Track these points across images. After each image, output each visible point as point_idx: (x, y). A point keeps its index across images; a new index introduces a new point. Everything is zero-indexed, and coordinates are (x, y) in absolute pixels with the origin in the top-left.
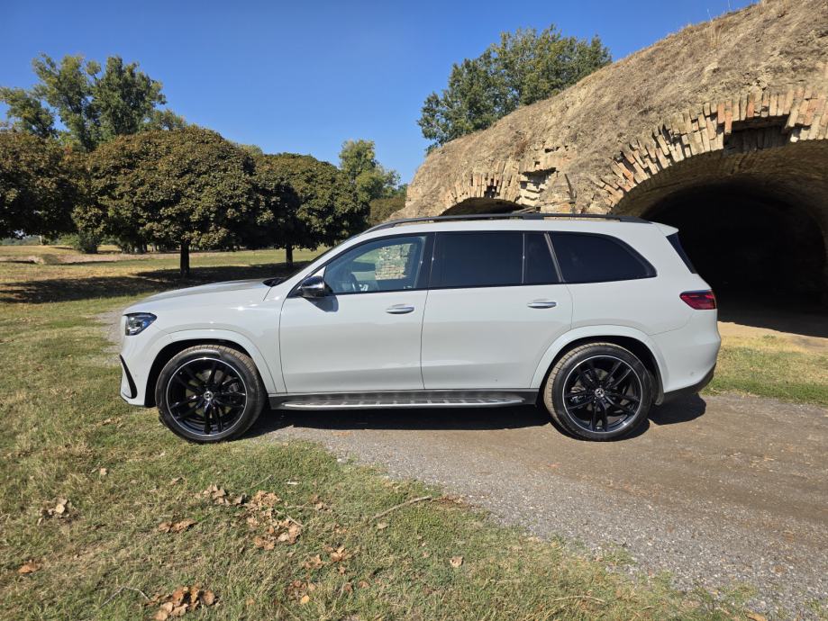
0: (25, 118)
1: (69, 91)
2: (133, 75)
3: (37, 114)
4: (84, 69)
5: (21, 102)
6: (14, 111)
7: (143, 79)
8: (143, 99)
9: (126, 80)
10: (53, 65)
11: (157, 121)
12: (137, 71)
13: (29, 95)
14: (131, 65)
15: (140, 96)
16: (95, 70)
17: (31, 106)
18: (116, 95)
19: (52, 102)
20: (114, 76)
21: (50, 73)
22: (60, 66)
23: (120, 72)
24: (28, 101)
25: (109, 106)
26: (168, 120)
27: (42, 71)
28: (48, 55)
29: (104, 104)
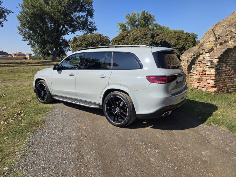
0: (123, 30)
1: (132, 22)
2: (147, 14)
3: (125, 28)
4: (136, 15)
5: (122, 25)
6: (121, 28)
7: (150, 15)
8: (149, 21)
9: (145, 16)
10: (129, 15)
11: (153, 26)
12: (148, 13)
13: (124, 24)
14: (147, 12)
15: (148, 20)
16: (139, 15)
17: (124, 26)
18: (142, 20)
19: (128, 25)
20: (142, 16)
21: (129, 17)
22: (131, 15)
23: (144, 14)
24: (124, 25)
25: (140, 24)
26: (156, 26)
27: (127, 17)
28: (129, 13)
29: (139, 23)
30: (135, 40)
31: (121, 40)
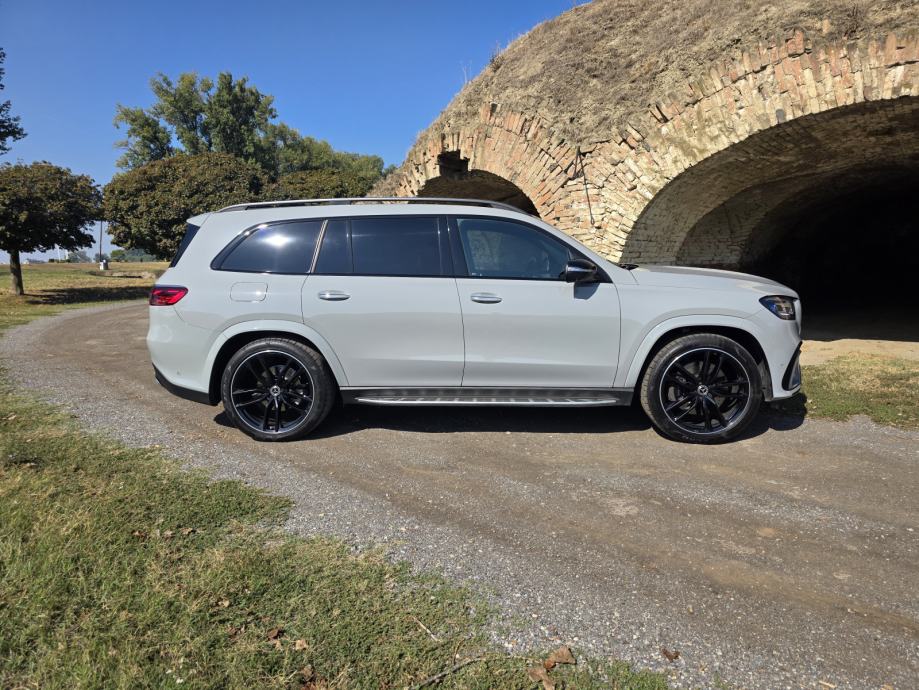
0: (144, 137)
1: (185, 109)
2: (242, 90)
3: (155, 133)
4: (199, 86)
5: (141, 121)
6: (134, 131)
7: (252, 93)
8: (252, 114)
9: (235, 96)
10: (169, 84)
11: (270, 134)
12: (247, 86)
13: (147, 114)
14: (240, 80)
15: (250, 111)
16: (208, 87)
17: (149, 125)
18: (225, 111)
19: (169, 120)
20: (224, 93)
21: (167, 92)
22: (176, 85)
23: (229, 88)
24: (147, 120)
25: (218, 122)
26: (282, 134)
27: (160, 90)
28: (165, 75)
29: (214, 121)
30: (196, 193)
31: (144, 189)
